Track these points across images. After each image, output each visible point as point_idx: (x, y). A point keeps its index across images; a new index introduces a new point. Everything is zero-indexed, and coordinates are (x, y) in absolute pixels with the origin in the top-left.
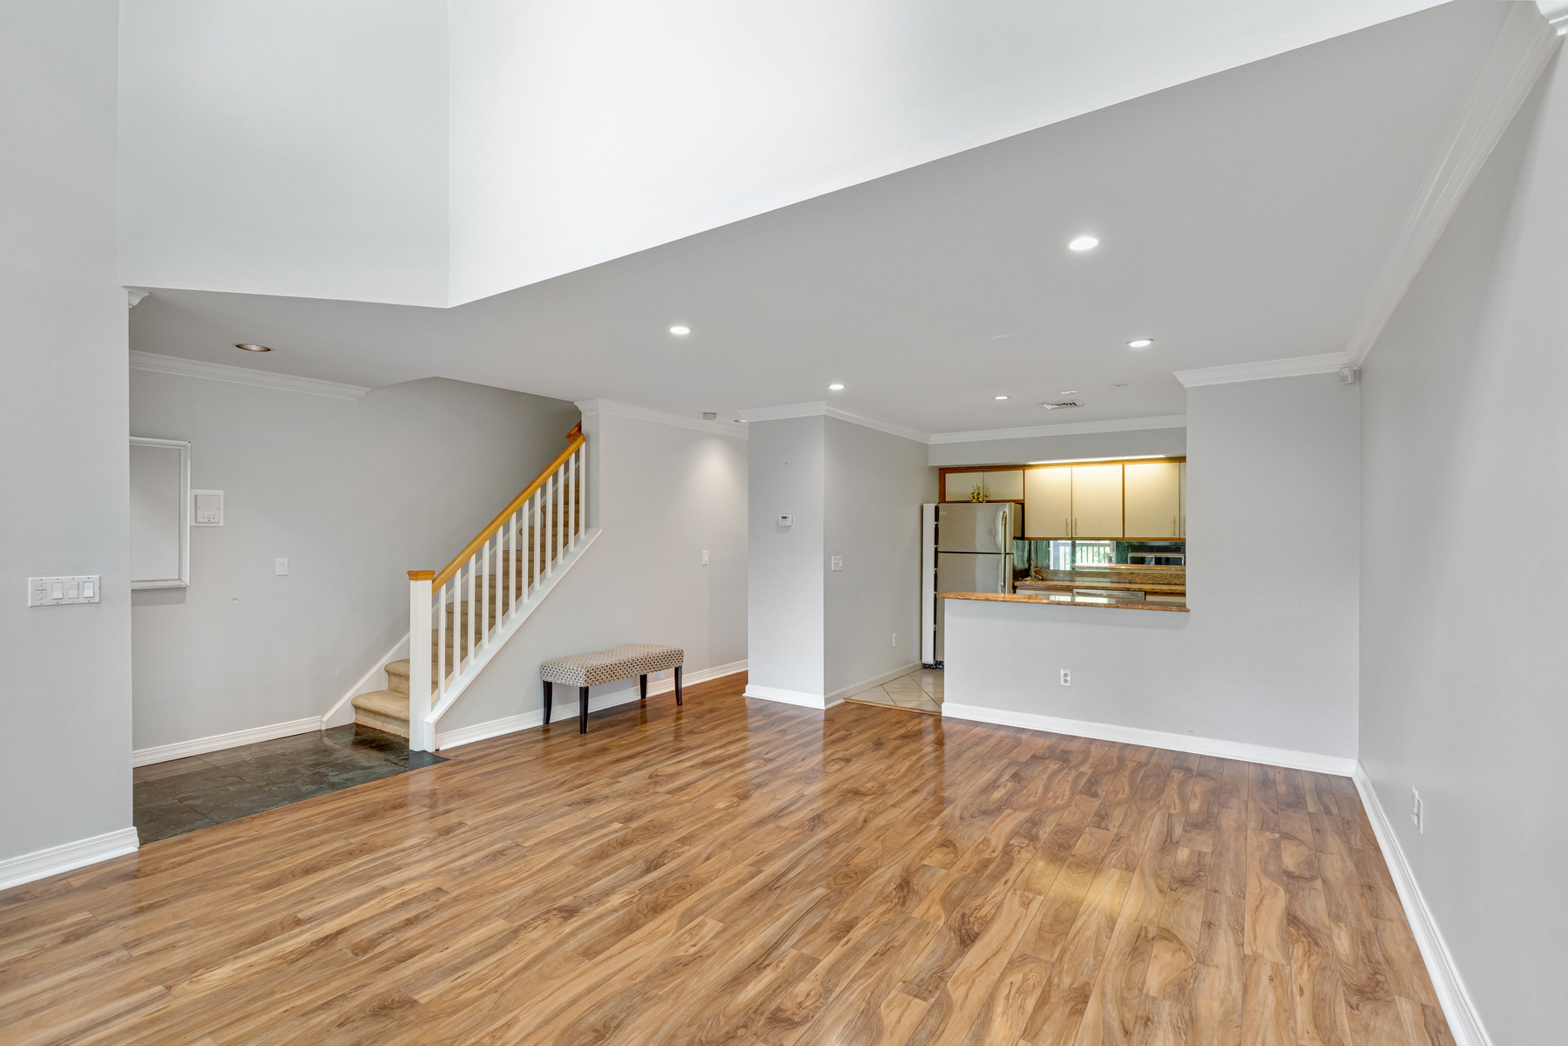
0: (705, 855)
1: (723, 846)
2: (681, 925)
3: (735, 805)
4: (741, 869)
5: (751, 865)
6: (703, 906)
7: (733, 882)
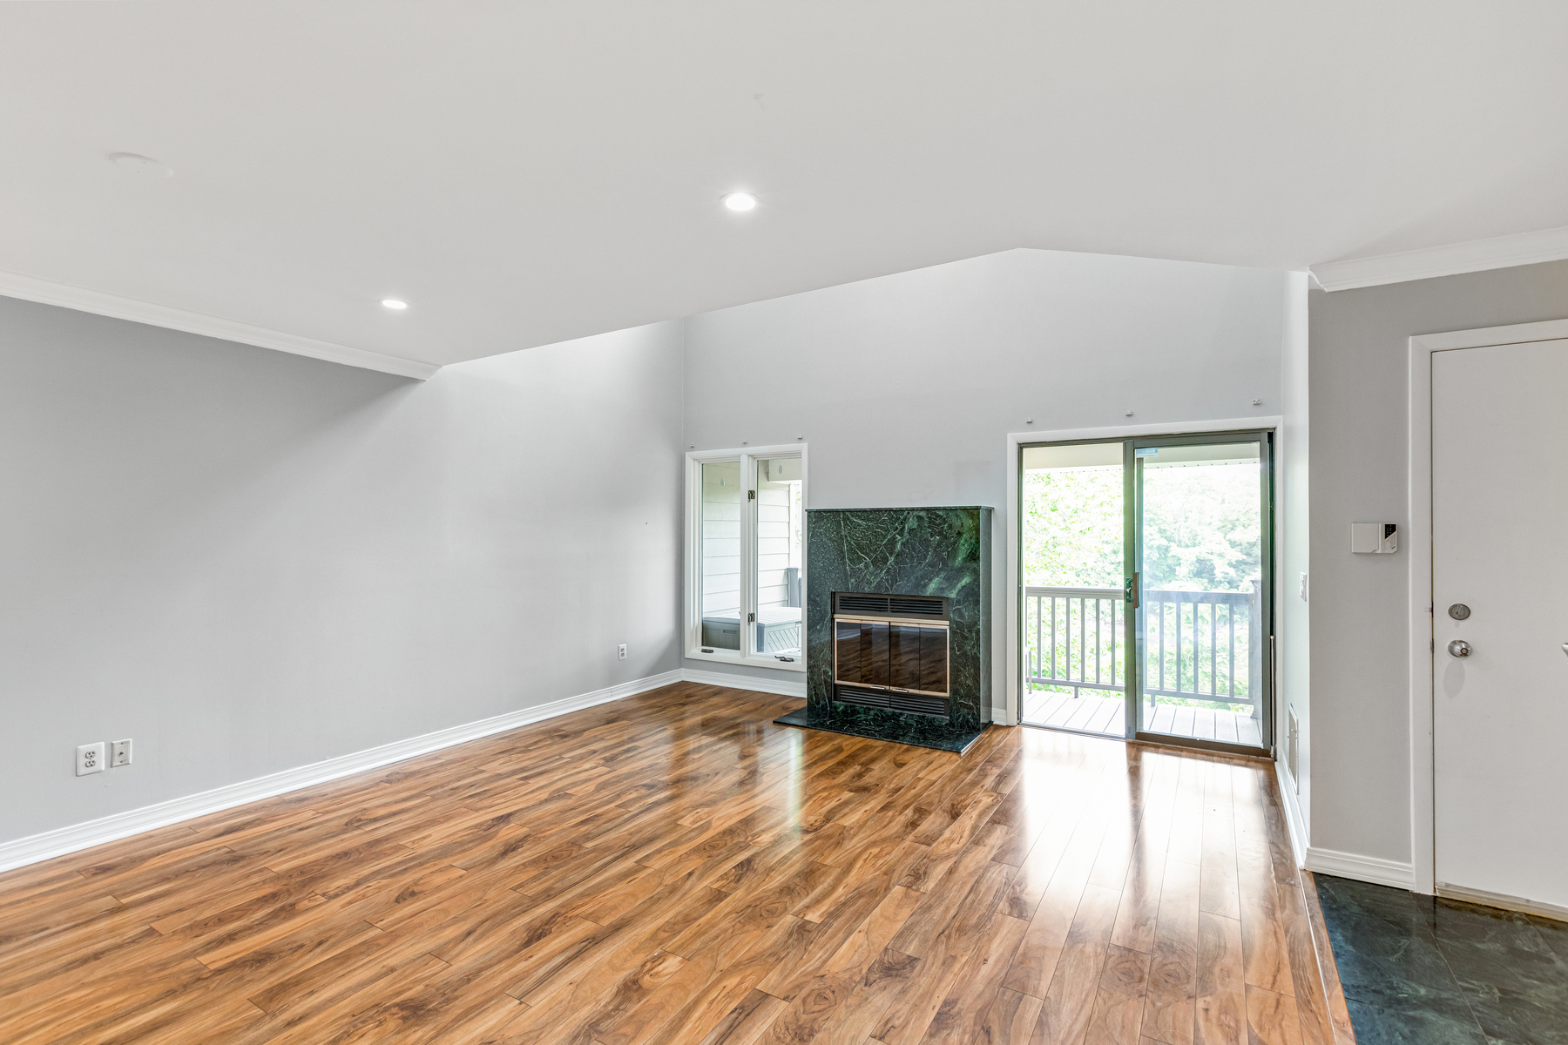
0: (694, 878)
1: (673, 890)
2: (709, 823)
3: (649, 965)
4: (657, 864)
5: (646, 867)
6: (693, 834)
7: (667, 852)
